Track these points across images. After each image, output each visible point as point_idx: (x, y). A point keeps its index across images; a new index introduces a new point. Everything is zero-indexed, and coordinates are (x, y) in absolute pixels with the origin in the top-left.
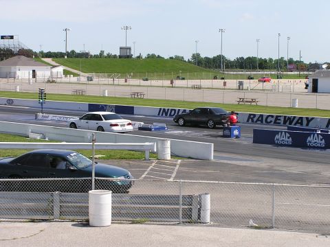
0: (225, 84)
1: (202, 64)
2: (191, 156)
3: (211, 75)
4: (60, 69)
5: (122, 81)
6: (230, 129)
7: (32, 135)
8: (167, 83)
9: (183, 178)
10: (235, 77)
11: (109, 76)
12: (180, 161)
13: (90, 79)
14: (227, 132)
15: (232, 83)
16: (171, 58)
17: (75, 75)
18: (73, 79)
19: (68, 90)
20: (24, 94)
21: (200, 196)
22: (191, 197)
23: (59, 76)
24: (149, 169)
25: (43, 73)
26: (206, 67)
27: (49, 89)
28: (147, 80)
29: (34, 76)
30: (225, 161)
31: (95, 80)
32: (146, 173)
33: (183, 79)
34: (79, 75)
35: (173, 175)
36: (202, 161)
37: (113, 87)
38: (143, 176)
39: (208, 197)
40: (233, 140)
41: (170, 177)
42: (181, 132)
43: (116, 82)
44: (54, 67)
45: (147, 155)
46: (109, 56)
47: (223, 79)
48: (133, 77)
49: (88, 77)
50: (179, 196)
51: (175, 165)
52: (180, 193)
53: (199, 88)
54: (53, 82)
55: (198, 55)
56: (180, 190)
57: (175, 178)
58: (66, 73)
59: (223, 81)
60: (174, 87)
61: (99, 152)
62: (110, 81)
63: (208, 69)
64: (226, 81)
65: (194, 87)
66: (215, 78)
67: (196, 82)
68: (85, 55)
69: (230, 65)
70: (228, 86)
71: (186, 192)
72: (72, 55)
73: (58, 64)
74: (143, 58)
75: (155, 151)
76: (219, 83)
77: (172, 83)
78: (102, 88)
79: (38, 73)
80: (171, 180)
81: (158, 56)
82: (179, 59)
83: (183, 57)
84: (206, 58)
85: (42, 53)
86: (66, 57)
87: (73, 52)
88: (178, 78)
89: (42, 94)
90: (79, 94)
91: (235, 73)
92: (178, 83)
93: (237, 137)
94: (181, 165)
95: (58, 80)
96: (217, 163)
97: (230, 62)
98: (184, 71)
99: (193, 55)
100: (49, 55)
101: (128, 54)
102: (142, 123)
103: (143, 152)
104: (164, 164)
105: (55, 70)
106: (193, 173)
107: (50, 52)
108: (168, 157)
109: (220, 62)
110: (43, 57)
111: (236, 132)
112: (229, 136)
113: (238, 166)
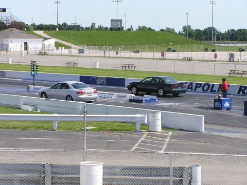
0: (216, 56)
1: (193, 36)
2: (182, 128)
3: (202, 47)
4: (52, 42)
5: (113, 54)
6: (220, 101)
7: (24, 107)
8: (158, 55)
9: (174, 150)
10: (226, 49)
11: (100, 49)
12: (170, 133)
13: (81, 51)
14: (218, 104)
15: (223, 55)
16: (162, 30)
17: (66, 47)
18: (65, 51)
19: (59, 62)
20: (16, 66)
21: (191, 168)
22: (181, 169)
23: (51, 49)
24: (139, 141)
25: (35, 45)
26: (196, 38)
27: (41, 61)
28: (138, 52)
29: (26, 48)
30: (216, 133)
31: (87, 52)
32: (137, 145)
33: (174, 51)
34: (70, 47)
35: (164, 147)
36: (193, 133)
37: (104, 60)
38: (134, 148)
39: (199, 169)
40: (224, 112)
41: (161, 149)
42: (172, 104)
43: (107, 54)
44: (46, 39)
45: (138, 127)
46: (100, 28)
47: (214, 51)
48: (125, 49)
49: (79, 49)
50: (169, 168)
51: (166, 137)
52: (171, 165)
53: (190, 60)
54: (45, 54)
55: (189, 27)
56: (171, 162)
57: (166, 149)
58: (58, 45)
59: (214, 53)
60: (165, 59)
61: (90, 123)
62: (101, 53)
63: (199, 41)
64: (217, 53)
65: (185, 59)
66: (206, 50)
67: (187, 54)
68: (76, 28)
69: (221, 37)
70: (219, 58)
71: (177, 164)
72: (64, 27)
73: (49, 37)
74: (134, 30)
75: (146, 122)
76: (209, 55)
77: (163, 55)
78: (94, 60)
79: (30, 45)
80: (162, 151)
81: (149, 28)
82: (170, 31)
83: (173, 30)
84: (197, 30)
85: (33, 25)
86: (58, 29)
87: (65, 24)
88: (169, 50)
89: (34, 66)
90: (70, 66)
91: (226, 45)
92: (168, 55)
93: (228, 109)
94: (172, 137)
95: (50, 52)
96: (208, 135)
97: (222, 34)
98: (175, 43)
99: (184, 27)
100: (41, 27)
101: (119, 26)
102: (133, 95)
103: (134, 124)
104: (156, 136)
105: (46, 42)
106: (183, 145)
107: (41, 25)
108: (159, 129)
109: (211, 34)
110: (35, 29)
111: (227, 104)
112: (220, 108)
113: (229, 138)
